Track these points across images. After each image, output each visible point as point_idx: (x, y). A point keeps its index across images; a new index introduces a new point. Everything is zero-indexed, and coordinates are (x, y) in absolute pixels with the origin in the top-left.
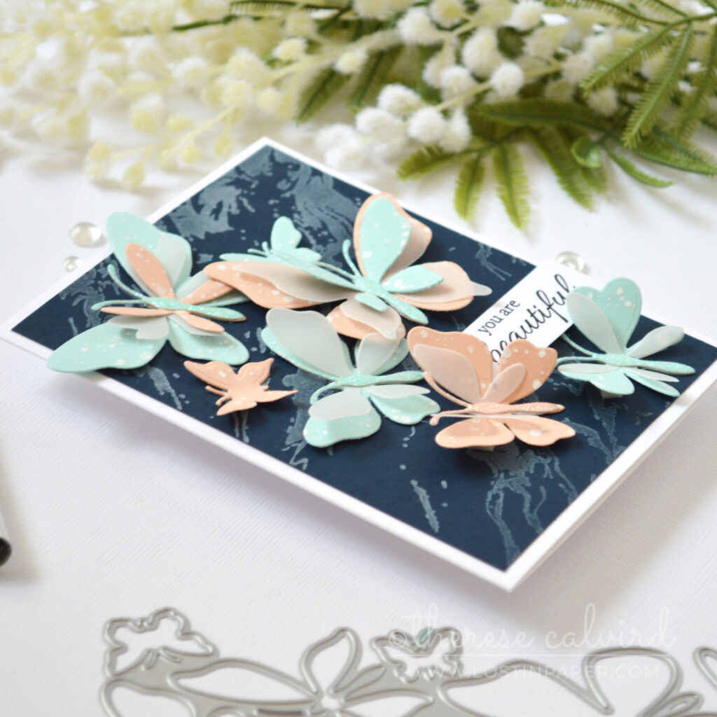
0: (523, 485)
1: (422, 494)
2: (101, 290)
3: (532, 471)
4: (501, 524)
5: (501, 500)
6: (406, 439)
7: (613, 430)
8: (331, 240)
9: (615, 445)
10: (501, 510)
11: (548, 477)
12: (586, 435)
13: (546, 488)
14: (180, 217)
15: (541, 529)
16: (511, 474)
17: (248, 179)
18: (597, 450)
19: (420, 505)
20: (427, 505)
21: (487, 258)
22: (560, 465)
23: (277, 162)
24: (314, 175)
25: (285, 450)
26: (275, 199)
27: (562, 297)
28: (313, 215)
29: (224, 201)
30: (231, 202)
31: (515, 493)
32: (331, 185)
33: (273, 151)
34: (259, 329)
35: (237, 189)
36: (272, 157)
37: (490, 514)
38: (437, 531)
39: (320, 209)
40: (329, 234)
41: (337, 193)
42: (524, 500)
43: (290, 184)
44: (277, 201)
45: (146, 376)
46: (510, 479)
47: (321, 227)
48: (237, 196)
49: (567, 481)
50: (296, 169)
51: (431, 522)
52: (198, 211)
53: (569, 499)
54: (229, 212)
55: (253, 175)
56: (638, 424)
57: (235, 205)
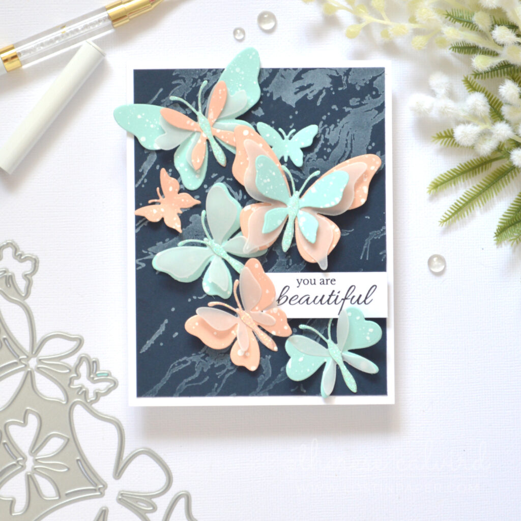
0: (203, 368)
1: (162, 329)
2: (194, 86)
3: (215, 366)
4: (168, 376)
5: (184, 366)
6: (195, 297)
7: (278, 382)
8: (325, 157)
9: (267, 390)
10: (177, 370)
11: (218, 375)
12: (264, 373)
13: (208, 380)
14: (282, 76)
15: (178, 394)
16: (207, 358)
17: (344, 82)
18: (257, 384)
19: (153, 333)
20: (154, 337)
21: (373, 239)
22: (231, 375)
23: (373, 84)
24: (376, 109)
25: (144, 251)
26: (338, 107)
27: (358, 300)
28: (340, 134)
29: (314, 86)
30: (316, 89)
31: (194, 368)
32: (375, 124)
33: (381, 75)
34: (223, 178)
35: (331, 83)
36: (374, 78)
37: (171, 367)
38: (141, 352)
39: (348, 133)
40: (330, 153)
41: (370, 131)
42: (193, 375)
43: (358, 103)
44: (337, 109)
45: (148, 154)
46: (202, 360)
47: (333, 144)
48: (324, 88)
49: (222, 385)
50: (374, 97)
51: (145, 346)
52: (294, 80)
53: (209, 394)
54: (307, 95)
55: (349, 82)
56: (292, 390)
57: (315, 93)
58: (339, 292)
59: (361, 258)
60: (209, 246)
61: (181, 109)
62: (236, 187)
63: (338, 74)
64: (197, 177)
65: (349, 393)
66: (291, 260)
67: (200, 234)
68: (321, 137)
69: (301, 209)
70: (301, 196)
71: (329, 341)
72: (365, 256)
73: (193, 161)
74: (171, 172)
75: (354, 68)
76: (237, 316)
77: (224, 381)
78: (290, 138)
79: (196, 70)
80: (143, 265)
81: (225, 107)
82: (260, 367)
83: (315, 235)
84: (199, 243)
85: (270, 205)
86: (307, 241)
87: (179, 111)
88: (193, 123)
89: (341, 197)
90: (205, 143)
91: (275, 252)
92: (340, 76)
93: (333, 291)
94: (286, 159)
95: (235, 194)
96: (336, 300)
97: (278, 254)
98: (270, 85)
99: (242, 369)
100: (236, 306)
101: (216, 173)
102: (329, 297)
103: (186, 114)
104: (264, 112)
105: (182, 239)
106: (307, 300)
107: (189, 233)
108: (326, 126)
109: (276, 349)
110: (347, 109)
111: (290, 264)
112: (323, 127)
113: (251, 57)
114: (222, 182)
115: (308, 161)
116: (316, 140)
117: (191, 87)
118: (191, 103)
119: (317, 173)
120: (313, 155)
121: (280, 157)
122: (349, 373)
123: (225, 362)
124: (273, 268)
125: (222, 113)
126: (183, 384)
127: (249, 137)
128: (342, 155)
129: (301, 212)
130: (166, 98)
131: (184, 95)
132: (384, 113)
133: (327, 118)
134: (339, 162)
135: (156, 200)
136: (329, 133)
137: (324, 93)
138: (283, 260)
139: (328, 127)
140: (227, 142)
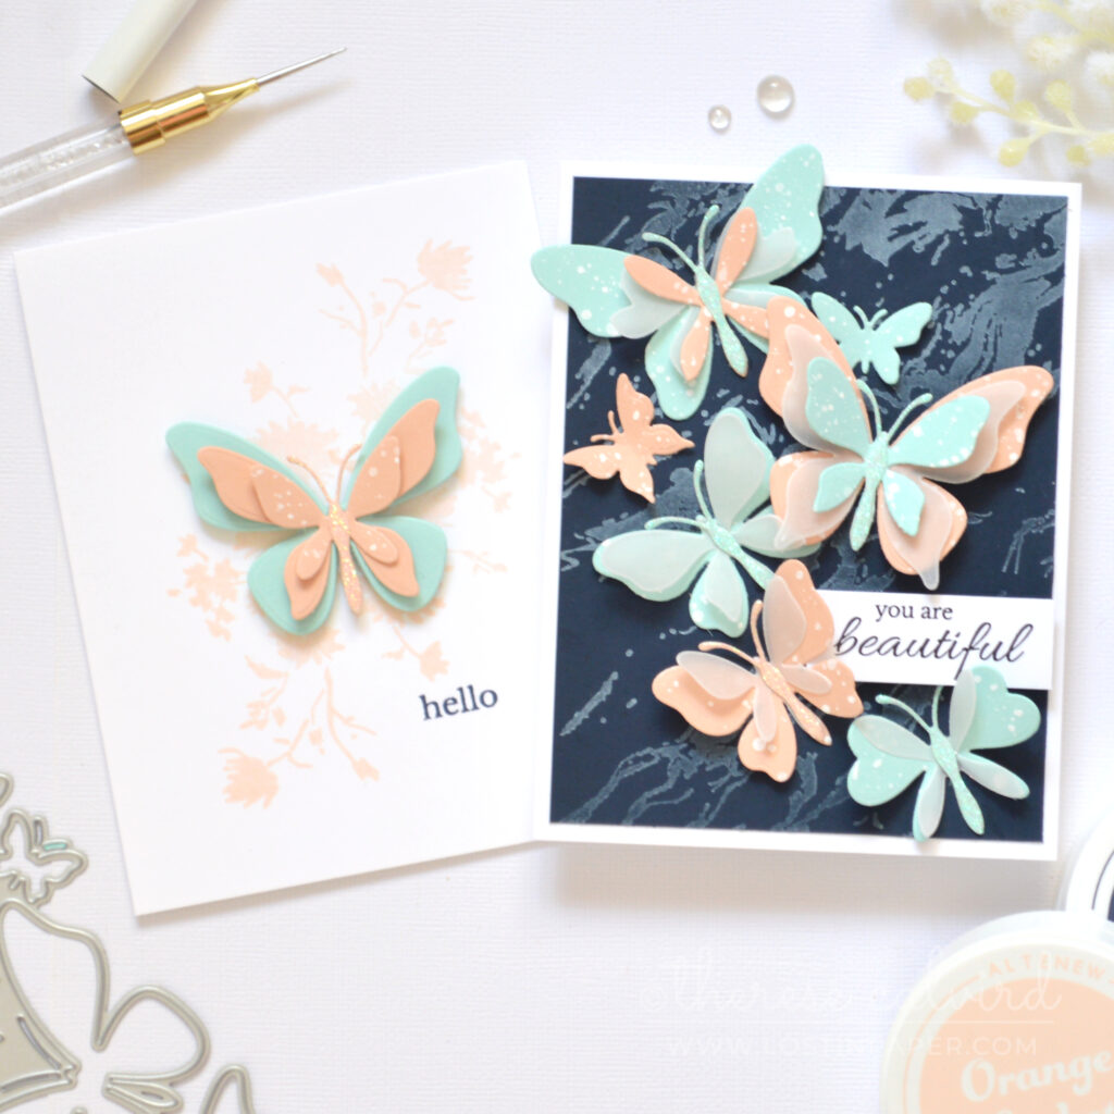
0: (682, 772)
1: (606, 690)
2: (691, 214)
3: (708, 769)
4: (613, 783)
5: (645, 765)
6: (673, 631)
7: (828, 806)
8: (943, 368)
9: (807, 820)
10: (632, 773)
11: (711, 788)
12: (803, 786)
13: (693, 795)
14: (866, 204)
15: (631, 821)
16: (691, 753)
17: (987, 222)
18: (787, 807)
19: (588, 699)
20: (591, 706)
21: (1030, 533)
22: (737, 788)
23: (1043, 228)
24: (1047, 277)
25: (577, 536)
26: (972, 270)
27: (994, 653)
28: (973, 323)
29: (928, 226)
30: (932, 231)
31: (666, 771)
32: (1043, 306)
33: (1059, 211)
34: (740, 398)
35: (961, 223)
36: (1047, 217)
37: (620, 766)
38: (562, 734)
39: (990, 322)
40: (953, 360)
41: (1034, 320)
42: (662, 784)
43: (1013, 265)
44: (970, 274)
45: (593, 345)
46: (682, 757)
47: (959, 343)
48: (947, 232)
49: (719, 807)
50: (1045, 254)
51: (571, 722)
52: (890, 213)
53: (693, 823)
54: (913, 243)
55: (997, 222)
56: (857, 823)
57: (929, 240)
58: (958, 635)
59: (1005, 569)
60: (706, 531)
61: (664, 258)
62: (765, 417)
63: (975, 205)
64: (689, 393)
65: (967, 833)
66: (866, 568)
67: (689, 506)
68: (935, 327)
69: (891, 467)
70: (892, 441)
71: (934, 731)
72: (1011, 567)
73: (683, 362)
74: (639, 383)
75: (1008, 196)
76: (754, 672)
77: (723, 799)
78: (876, 327)
79: (696, 183)
80: (575, 563)
81: (750, 260)
82: (795, 775)
83: (917, 518)
84: (688, 525)
85: (831, 456)
86: (900, 531)
87: (659, 262)
88: (685, 287)
89: (972, 447)
90: (708, 329)
91: (835, 550)
92: (980, 210)
93: (947, 632)
94: (865, 369)
95: (763, 431)
96: (950, 651)
97: (841, 553)
98: (841, 221)
99: (761, 778)
100: (753, 653)
101: (725, 388)
102: (937, 643)
103: (674, 270)
104: (826, 272)
105: (652, 516)
106: (895, 647)
107: (667, 504)
108: (947, 306)
109: (827, 740)
110: (989, 276)
111: (864, 575)
112: (942, 309)
113: (806, 164)
114: (738, 406)
115: (909, 373)
116: (927, 332)
117: (685, 216)
118: (683, 249)
119: (925, 398)
120: (918, 363)
121: (853, 364)
122: (969, 794)
123: (727, 762)
124: (830, 581)
125: (744, 270)
126: (642, 802)
127: (796, 320)
128: (975, 364)
129: (891, 474)
130: (636, 237)
131: (671, 229)
132: (1063, 287)
133: (950, 292)
134: (969, 378)
135: (605, 437)
136: (952, 321)
137: (947, 242)
138: (850, 567)
139: (951, 309)
140: (752, 328)
